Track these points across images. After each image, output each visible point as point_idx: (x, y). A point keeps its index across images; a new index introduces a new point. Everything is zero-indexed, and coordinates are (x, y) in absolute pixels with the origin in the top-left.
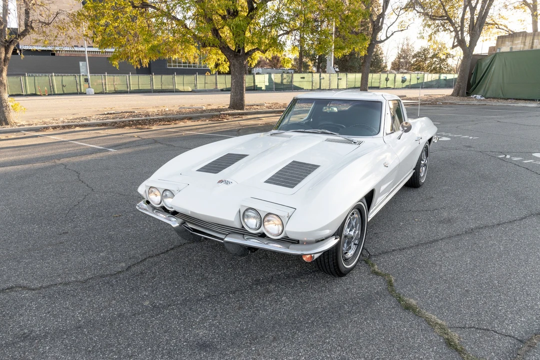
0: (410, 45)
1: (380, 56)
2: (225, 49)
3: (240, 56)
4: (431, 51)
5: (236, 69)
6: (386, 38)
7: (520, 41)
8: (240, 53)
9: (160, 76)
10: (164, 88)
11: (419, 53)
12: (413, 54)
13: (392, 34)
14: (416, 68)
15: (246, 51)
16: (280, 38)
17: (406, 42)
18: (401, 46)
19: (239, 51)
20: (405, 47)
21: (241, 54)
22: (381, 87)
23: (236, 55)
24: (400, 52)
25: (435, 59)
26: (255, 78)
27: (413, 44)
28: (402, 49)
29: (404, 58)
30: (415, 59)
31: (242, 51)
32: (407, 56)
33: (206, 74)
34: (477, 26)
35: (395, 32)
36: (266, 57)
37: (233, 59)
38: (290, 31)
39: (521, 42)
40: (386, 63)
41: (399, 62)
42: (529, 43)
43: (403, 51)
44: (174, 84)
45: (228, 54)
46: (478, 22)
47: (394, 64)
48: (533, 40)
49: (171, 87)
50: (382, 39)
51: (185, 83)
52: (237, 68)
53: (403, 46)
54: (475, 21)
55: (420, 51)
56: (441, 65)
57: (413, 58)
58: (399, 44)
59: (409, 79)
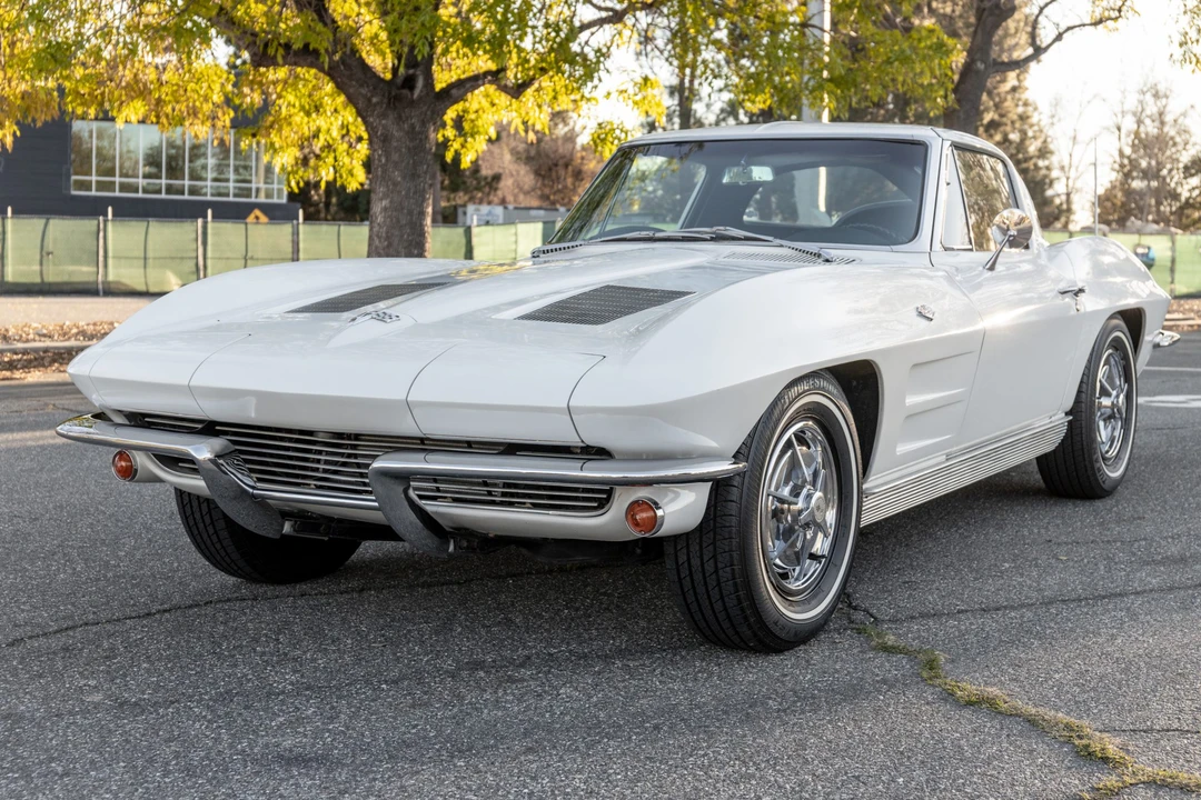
0: (1169, 118)
1: (1041, 163)
2: (348, 73)
3: (412, 103)
5: (395, 157)
8: (412, 88)
9: (37, 223)
10: (52, 276)
12: (1185, 158)
13: (1059, 37)
15: (439, 86)
16: (584, 36)
17: (1152, 109)
18: (1129, 124)
19: (409, 83)
20: (1150, 128)
21: (417, 93)
23: (397, 98)
24: (1128, 151)
26: (475, 241)
27: (1184, 115)
28: (1137, 134)
29: (1146, 174)
30: (1196, 182)
31: (420, 83)
32: (1160, 166)
33: (251, 219)
35: (1069, 29)
36: (525, 123)
37: (384, 115)
38: (625, 12)
40: (1068, 195)
41: (1129, 193)
43: (1144, 144)
44: (97, 256)
45: (364, 91)
47: (1104, 201)
49: (82, 272)
51: (150, 254)
52: (398, 149)
53: (1139, 122)
57: (1185, 178)
58: (1120, 115)
59: (1169, 259)
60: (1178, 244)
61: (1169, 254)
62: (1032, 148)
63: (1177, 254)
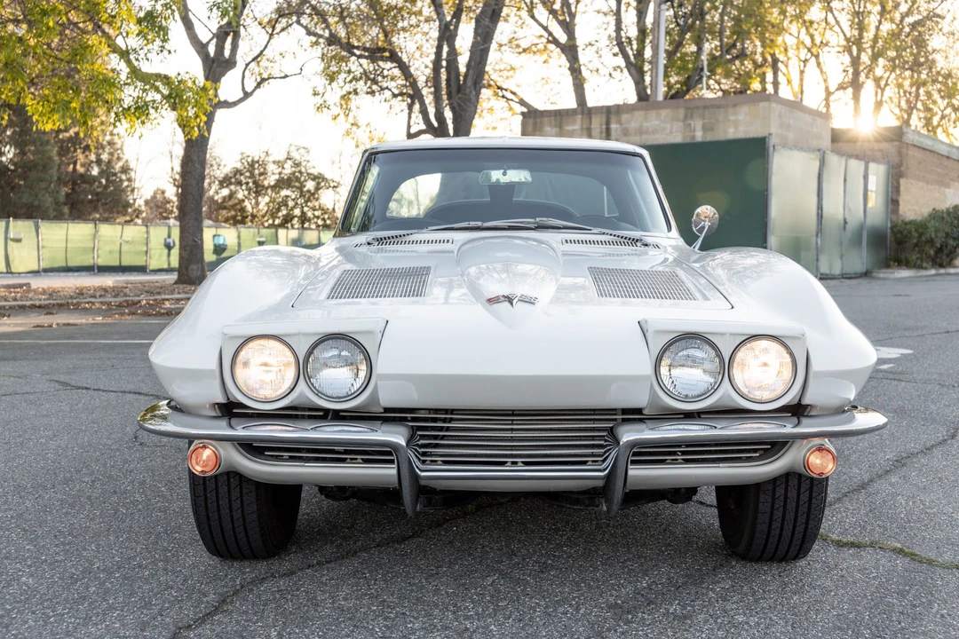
4: (271, 168)
6: (241, 95)
7: (577, 127)
11: (237, 172)
12: (219, 175)
14: (234, 217)
22: (151, 268)
25: (285, 192)
30: (225, 192)
34: (469, 83)
39: (582, 129)
42: (598, 130)
46: (471, 72)
48: (608, 123)
50: (231, 100)
54: (463, 69)
55: (239, 166)
56: (306, 209)
57: (220, 189)
58: (171, 144)
59: (237, 244)
60: (242, 234)
61: (236, 241)
62: (118, 166)
63: (241, 241)
